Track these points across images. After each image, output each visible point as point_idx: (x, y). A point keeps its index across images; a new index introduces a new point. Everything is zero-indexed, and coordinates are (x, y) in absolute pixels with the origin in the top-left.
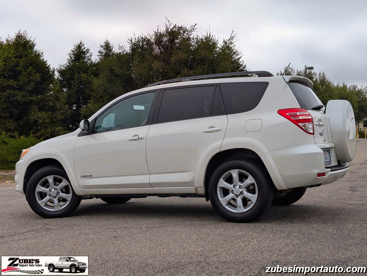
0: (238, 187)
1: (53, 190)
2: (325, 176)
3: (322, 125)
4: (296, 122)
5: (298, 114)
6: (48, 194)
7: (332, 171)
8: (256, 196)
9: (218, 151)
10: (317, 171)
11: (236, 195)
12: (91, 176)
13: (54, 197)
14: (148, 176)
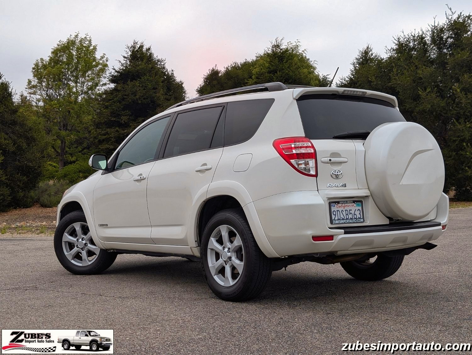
0: (226, 250)
1: (80, 240)
2: (332, 240)
3: (340, 163)
4: (288, 158)
5: (293, 146)
6: (76, 245)
7: (345, 233)
8: (242, 263)
9: (204, 199)
10: (310, 233)
11: (225, 262)
12: (107, 225)
13: (82, 249)
14: (150, 229)
